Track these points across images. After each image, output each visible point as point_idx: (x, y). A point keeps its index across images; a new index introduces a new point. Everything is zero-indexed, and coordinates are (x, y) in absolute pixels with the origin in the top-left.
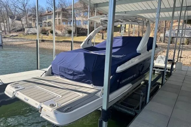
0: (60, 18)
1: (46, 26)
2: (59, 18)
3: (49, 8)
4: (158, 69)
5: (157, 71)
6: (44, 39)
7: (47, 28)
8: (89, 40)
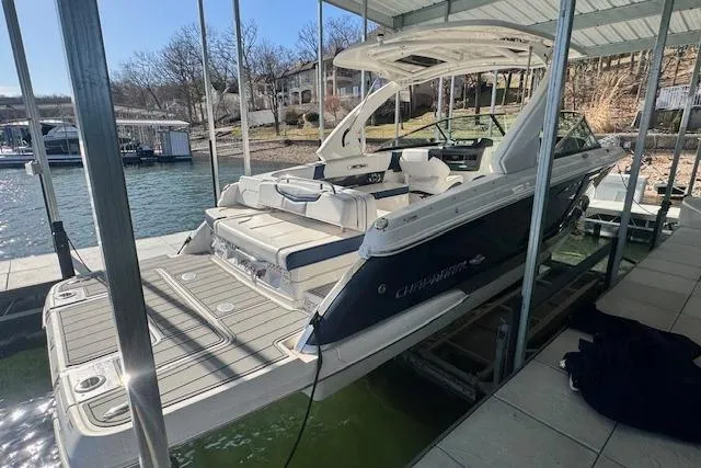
0: (333, 78)
1: (297, 103)
2: (329, 78)
3: (305, 52)
4: (611, 223)
5: (609, 228)
6: (291, 138)
7: (300, 108)
8: (348, 131)
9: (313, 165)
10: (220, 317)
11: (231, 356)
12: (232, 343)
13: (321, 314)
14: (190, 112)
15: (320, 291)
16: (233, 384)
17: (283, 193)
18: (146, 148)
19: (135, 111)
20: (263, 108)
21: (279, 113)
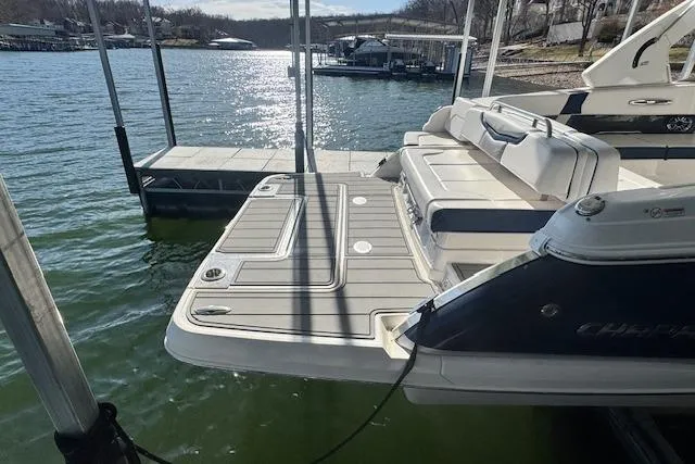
8: (652, 42)
9: (567, 92)
10: (350, 255)
11: (323, 305)
12: (336, 291)
13: (437, 305)
14: (486, 26)
15: (463, 270)
16: (299, 339)
17: (487, 125)
18: (430, 64)
19: (430, 25)
20: (574, 20)
21: (593, 26)
